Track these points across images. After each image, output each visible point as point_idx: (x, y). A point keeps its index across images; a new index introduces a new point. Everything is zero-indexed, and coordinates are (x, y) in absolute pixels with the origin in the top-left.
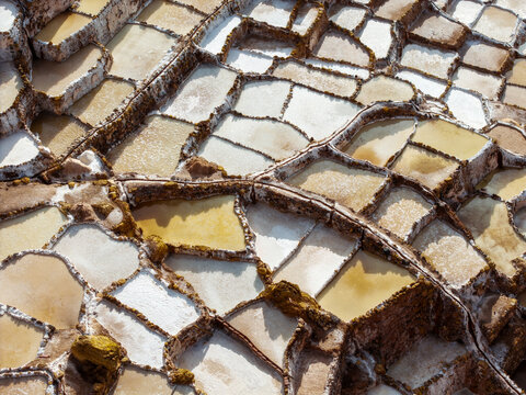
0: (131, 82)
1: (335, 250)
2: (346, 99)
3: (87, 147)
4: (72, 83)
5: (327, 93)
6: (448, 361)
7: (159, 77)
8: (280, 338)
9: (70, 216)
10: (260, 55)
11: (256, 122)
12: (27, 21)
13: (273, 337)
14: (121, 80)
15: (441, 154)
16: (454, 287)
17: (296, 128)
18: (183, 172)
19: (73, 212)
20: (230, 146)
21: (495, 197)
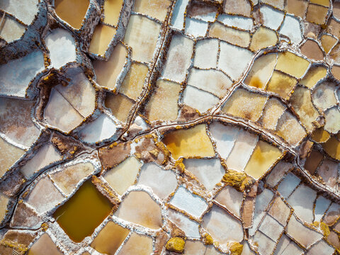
0: (145, 64)
1: (249, 143)
2: (246, 48)
3: (137, 115)
4: (118, 78)
5: (236, 46)
6: (286, 171)
7: (159, 59)
8: (237, 202)
9: (142, 161)
10: (201, 21)
11: (206, 71)
12: (82, 45)
13: (234, 202)
14: (139, 63)
15: (288, 75)
16: (293, 147)
17: (225, 74)
18: (181, 117)
19: (142, 159)
20: (197, 90)
21: (306, 87)
